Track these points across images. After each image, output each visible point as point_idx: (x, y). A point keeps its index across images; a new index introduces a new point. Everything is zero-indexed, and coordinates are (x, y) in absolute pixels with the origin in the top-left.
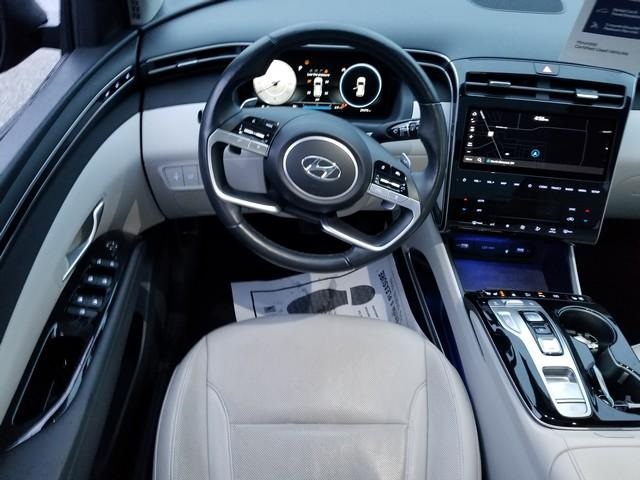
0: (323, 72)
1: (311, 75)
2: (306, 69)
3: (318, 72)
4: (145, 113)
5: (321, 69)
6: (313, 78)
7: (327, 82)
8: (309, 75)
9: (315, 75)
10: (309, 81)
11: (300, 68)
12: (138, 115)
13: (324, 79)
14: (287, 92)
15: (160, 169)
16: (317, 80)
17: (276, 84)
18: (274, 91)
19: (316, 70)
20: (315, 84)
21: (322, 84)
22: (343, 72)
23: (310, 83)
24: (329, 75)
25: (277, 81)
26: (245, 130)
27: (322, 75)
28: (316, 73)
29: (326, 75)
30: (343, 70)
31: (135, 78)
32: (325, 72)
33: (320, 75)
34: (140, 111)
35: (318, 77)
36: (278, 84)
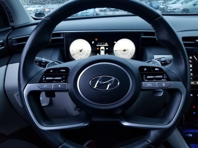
0: (104, 44)
2: (96, 43)
3: (102, 44)
5: (103, 42)
6: (100, 47)
7: (107, 49)
8: (98, 45)
9: (100, 45)
10: (98, 49)
11: (93, 42)
13: (105, 47)
14: (87, 55)
16: (102, 48)
17: (81, 51)
18: (80, 54)
19: (101, 43)
20: (101, 50)
21: (104, 50)
22: (115, 43)
23: (98, 50)
24: (108, 45)
25: (81, 49)
26: (47, 78)
27: (104, 45)
28: (101, 44)
29: (106, 45)
30: (115, 42)
31: (5, 47)
32: (106, 44)
33: (103, 45)
34: (7, 65)
35: (102, 46)
36: (82, 50)
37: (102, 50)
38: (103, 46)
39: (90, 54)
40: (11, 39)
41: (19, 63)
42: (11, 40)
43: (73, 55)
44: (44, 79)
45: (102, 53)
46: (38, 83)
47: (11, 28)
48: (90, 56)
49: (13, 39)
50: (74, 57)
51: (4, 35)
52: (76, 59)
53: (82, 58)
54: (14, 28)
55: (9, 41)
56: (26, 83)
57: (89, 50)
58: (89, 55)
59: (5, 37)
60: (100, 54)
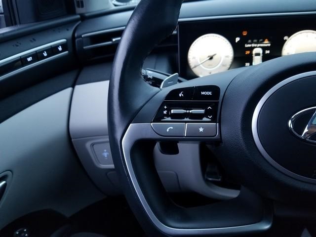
0: (261, 43)
1: (249, 46)
2: (244, 40)
3: (257, 43)
4: (77, 87)
5: (259, 39)
6: (252, 49)
7: (268, 52)
8: (247, 46)
9: (253, 45)
10: (248, 52)
11: (238, 39)
12: (70, 89)
13: (264, 49)
14: (223, 65)
15: (88, 145)
16: (255, 51)
17: (211, 58)
18: (209, 65)
19: (255, 41)
20: (254, 55)
21: (261, 55)
22: (286, 40)
23: (248, 55)
24: (269, 45)
25: (211, 54)
26: (172, 111)
27: (262, 45)
28: (255, 43)
29: (267, 43)
30: (286, 38)
31: (69, 52)
32: (265, 42)
33: (259, 45)
34: (73, 87)
35: (256, 47)
36: (214, 57)
37: (258, 54)
38: (260, 47)
39: (230, 63)
40: (81, 36)
41: (109, 81)
42: (81, 39)
43: (195, 67)
44: (165, 112)
45: (257, 60)
46: (153, 122)
47: (79, 16)
48: (229, 69)
49: (85, 37)
50: (196, 71)
51: (68, 30)
52: (201, 76)
53: (212, 74)
54: (84, 18)
55: (77, 40)
56: (127, 122)
57: (227, 57)
58: (228, 66)
59: (69, 34)
60: (251, 64)
